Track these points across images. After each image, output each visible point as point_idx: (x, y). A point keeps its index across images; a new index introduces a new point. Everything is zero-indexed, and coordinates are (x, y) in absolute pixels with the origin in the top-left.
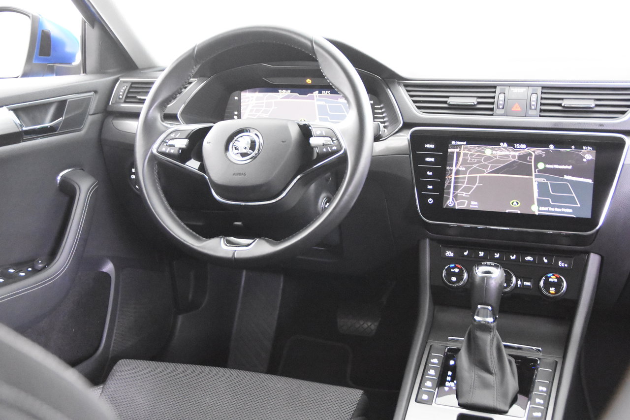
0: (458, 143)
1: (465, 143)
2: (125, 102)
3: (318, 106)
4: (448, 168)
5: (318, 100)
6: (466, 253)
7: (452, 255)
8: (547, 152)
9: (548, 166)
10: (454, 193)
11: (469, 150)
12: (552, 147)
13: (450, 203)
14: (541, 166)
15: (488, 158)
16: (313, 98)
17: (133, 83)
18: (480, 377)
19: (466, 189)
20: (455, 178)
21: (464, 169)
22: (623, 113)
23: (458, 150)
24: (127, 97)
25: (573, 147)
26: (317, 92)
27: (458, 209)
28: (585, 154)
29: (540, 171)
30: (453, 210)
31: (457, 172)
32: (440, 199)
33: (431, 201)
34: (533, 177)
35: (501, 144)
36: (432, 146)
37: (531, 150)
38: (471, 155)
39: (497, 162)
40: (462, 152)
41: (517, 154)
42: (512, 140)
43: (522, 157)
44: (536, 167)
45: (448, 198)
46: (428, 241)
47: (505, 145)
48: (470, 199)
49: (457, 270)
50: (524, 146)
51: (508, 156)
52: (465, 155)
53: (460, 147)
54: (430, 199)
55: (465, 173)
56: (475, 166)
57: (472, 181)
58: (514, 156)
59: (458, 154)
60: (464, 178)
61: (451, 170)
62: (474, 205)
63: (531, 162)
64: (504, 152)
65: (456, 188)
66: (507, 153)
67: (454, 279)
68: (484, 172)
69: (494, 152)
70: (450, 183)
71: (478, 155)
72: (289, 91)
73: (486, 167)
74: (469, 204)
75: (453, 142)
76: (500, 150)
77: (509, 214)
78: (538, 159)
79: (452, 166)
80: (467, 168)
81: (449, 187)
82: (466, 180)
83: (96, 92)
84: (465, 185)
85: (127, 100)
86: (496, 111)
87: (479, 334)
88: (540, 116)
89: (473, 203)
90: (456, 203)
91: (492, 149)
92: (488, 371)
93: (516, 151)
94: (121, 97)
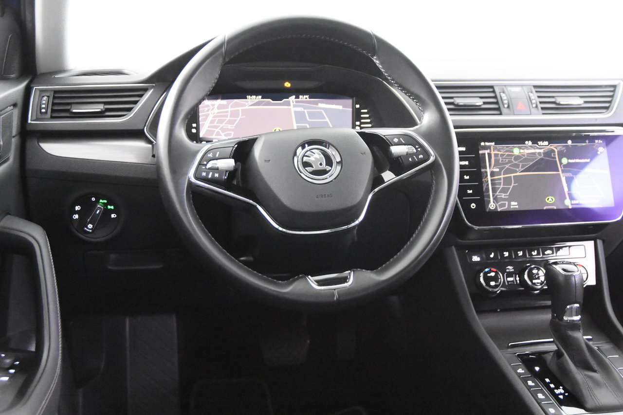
0: (487, 144)
1: (493, 144)
2: (52, 118)
3: (295, 112)
4: (483, 170)
5: (294, 106)
6: (492, 256)
7: (479, 259)
8: (567, 147)
9: (570, 161)
10: (493, 195)
11: (499, 150)
12: (570, 142)
13: (492, 206)
14: (565, 161)
15: (517, 158)
16: (288, 104)
17: (56, 92)
19: (504, 191)
20: (492, 180)
21: (498, 170)
22: (607, 108)
23: (488, 151)
24: (53, 111)
25: (587, 141)
26: (294, 97)
27: (501, 212)
28: (598, 147)
29: (565, 166)
30: (495, 213)
31: (493, 174)
32: (482, 203)
33: (473, 206)
34: (560, 172)
35: (527, 142)
37: (553, 147)
38: (502, 155)
39: (526, 160)
40: (493, 153)
41: (542, 151)
42: (536, 137)
43: (549, 153)
44: (561, 163)
45: (489, 202)
46: (454, 249)
47: (530, 143)
48: (509, 200)
49: (493, 274)
50: (546, 143)
51: (534, 154)
52: (496, 155)
53: (488, 148)
54: (473, 204)
55: (499, 173)
56: (507, 166)
57: (507, 181)
58: (539, 154)
59: (489, 155)
60: (500, 179)
61: (486, 172)
62: (514, 205)
63: (555, 158)
64: (528, 150)
65: (494, 190)
66: (533, 151)
67: (493, 283)
68: (516, 172)
69: (522, 151)
70: (488, 185)
71: (508, 155)
72: (260, 97)
73: (517, 166)
74: (509, 205)
75: (483, 144)
76: (527, 148)
77: (547, 210)
78: (561, 155)
79: (486, 168)
80: (501, 169)
81: (488, 189)
82: (502, 181)
83: (15, 105)
84: (502, 186)
85: (54, 115)
86: (504, 110)
87: (570, 333)
88: (543, 114)
89: (513, 203)
90: (498, 205)
91: (520, 148)
93: (541, 149)
94: (43, 110)
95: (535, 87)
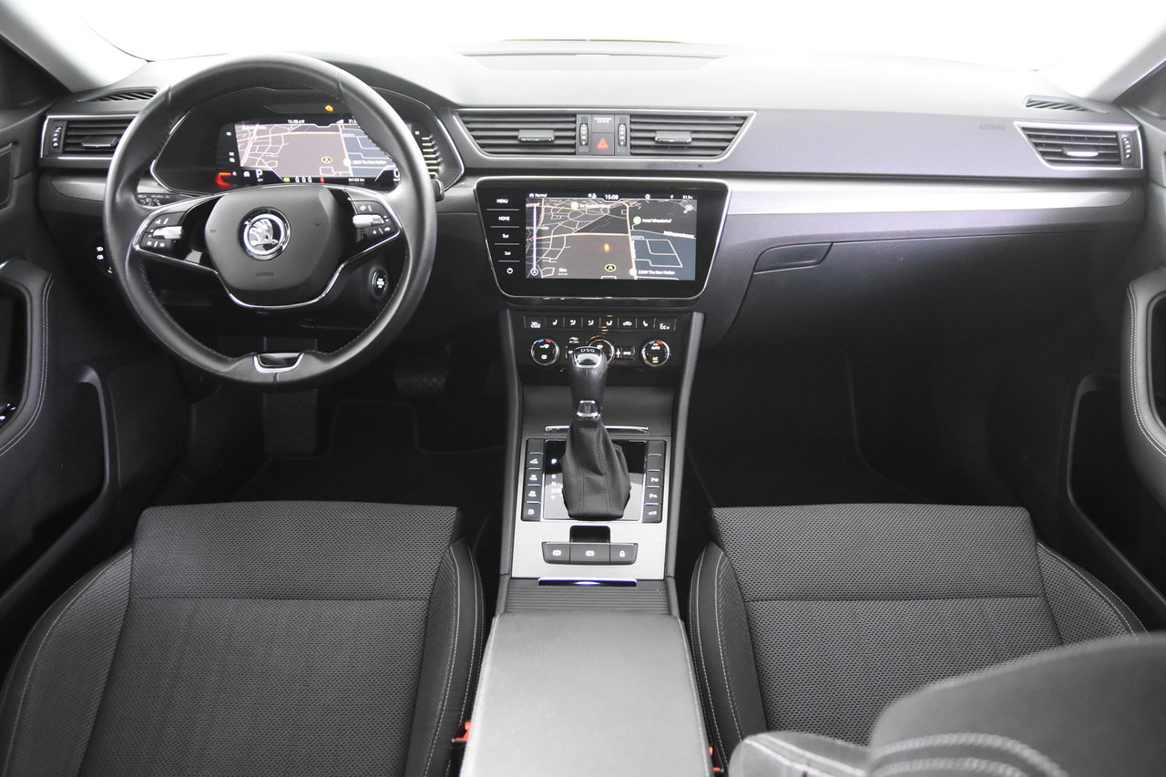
0: (537, 195)
1: (546, 195)
2: (65, 153)
3: (345, 139)
4: (527, 228)
5: (344, 132)
6: (555, 323)
7: (539, 326)
8: (644, 203)
9: (645, 221)
10: (537, 259)
11: (552, 204)
12: (648, 197)
13: (534, 272)
14: (637, 220)
15: (575, 214)
16: (336, 129)
17: (70, 122)
18: (588, 480)
19: (552, 254)
20: (537, 241)
21: (547, 228)
22: (723, 149)
23: (538, 205)
24: (66, 145)
25: (672, 196)
26: (342, 121)
27: (544, 279)
28: (685, 204)
29: (636, 227)
30: (538, 280)
31: (540, 233)
32: (522, 267)
33: (510, 270)
34: (629, 234)
35: (590, 195)
36: (505, 201)
37: (624, 202)
38: (555, 210)
39: (586, 217)
40: (543, 207)
41: (609, 207)
42: (602, 190)
43: (616, 211)
44: (632, 223)
45: (531, 266)
46: (508, 311)
47: (595, 196)
48: (557, 266)
49: (547, 346)
50: (616, 197)
51: (598, 209)
52: (547, 210)
53: (539, 200)
54: (510, 269)
55: (548, 233)
56: (560, 224)
57: (558, 242)
58: (605, 210)
59: (539, 209)
60: (549, 240)
61: (532, 231)
62: (563, 273)
63: (625, 216)
64: (593, 205)
65: (539, 253)
66: (597, 206)
67: (544, 357)
68: (571, 231)
69: (582, 206)
70: (532, 246)
71: (563, 210)
72: (303, 121)
73: (573, 224)
74: (557, 271)
75: (531, 195)
76: (589, 203)
77: (603, 280)
78: (634, 212)
79: (532, 226)
80: (551, 228)
81: (531, 252)
82: (551, 242)
83: (15, 143)
84: (550, 248)
85: (68, 149)
86: (580, 149)
87: (583, 431)
88: (632, 154)
89: (561, 270)
90: (541, 271)
91: (579, 202)
92: (598, 472)
93: (607, 204)
94: (56, 144)
95: (632, 116)
